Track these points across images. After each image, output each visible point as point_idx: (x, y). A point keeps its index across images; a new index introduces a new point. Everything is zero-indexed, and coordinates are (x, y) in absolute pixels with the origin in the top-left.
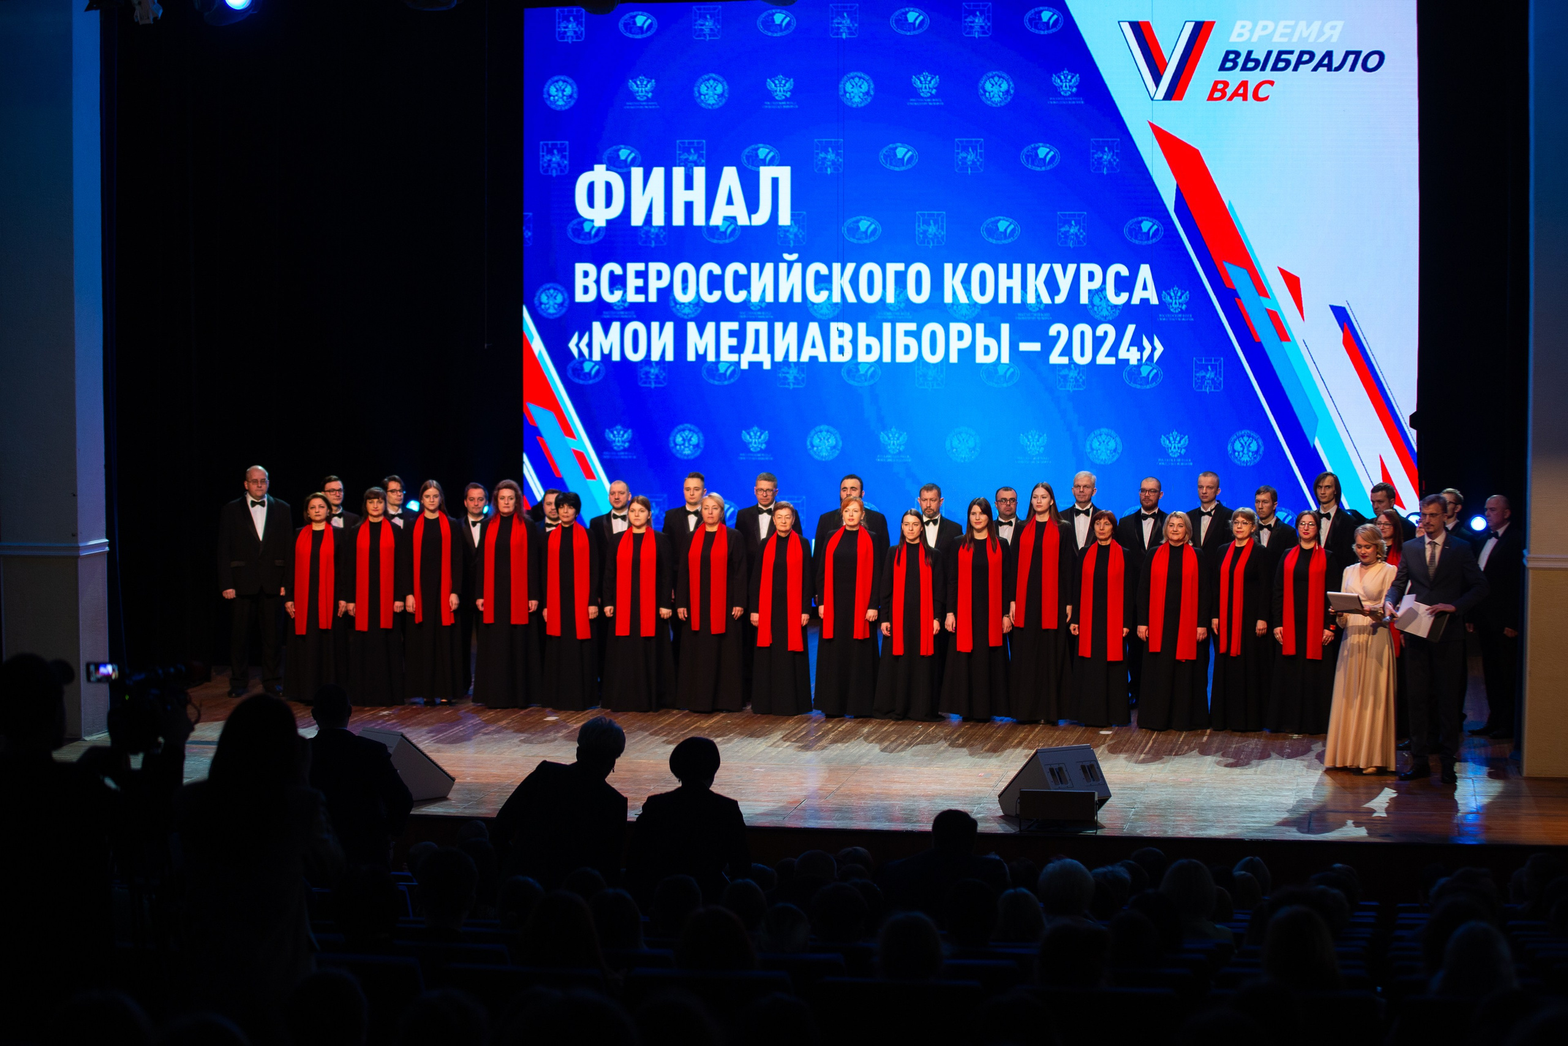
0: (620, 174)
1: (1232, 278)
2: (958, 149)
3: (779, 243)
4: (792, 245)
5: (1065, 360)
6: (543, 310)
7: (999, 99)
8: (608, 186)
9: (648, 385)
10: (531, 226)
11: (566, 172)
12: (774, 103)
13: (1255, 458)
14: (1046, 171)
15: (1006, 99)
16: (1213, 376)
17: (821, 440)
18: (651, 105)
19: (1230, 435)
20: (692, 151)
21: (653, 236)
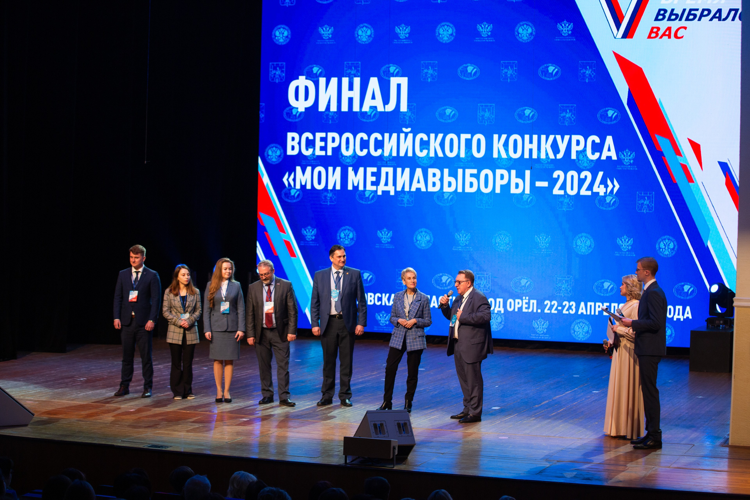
0: (312, 81)
1: (660, 144)
2: (503, 67)
3: (400, 122)
4: (407, 123)
5: (562, 192)
6: (269, 159)
7: (526, 38)
8: (307, 88)
9: (326, 203)
10: (264, 110)
11: (284, 80)
12: (399, 40)
13: (672, 253)
14: (553, 80)
15: (530, 38)
16: (648, 203)
17: (421, 237)
18: (331, 42)
19: (658, 239)
20: (353, 68)
21: (330, 117)
